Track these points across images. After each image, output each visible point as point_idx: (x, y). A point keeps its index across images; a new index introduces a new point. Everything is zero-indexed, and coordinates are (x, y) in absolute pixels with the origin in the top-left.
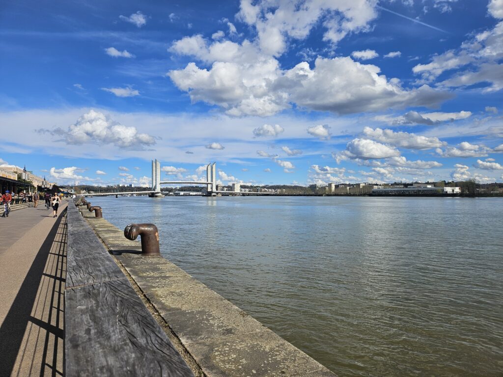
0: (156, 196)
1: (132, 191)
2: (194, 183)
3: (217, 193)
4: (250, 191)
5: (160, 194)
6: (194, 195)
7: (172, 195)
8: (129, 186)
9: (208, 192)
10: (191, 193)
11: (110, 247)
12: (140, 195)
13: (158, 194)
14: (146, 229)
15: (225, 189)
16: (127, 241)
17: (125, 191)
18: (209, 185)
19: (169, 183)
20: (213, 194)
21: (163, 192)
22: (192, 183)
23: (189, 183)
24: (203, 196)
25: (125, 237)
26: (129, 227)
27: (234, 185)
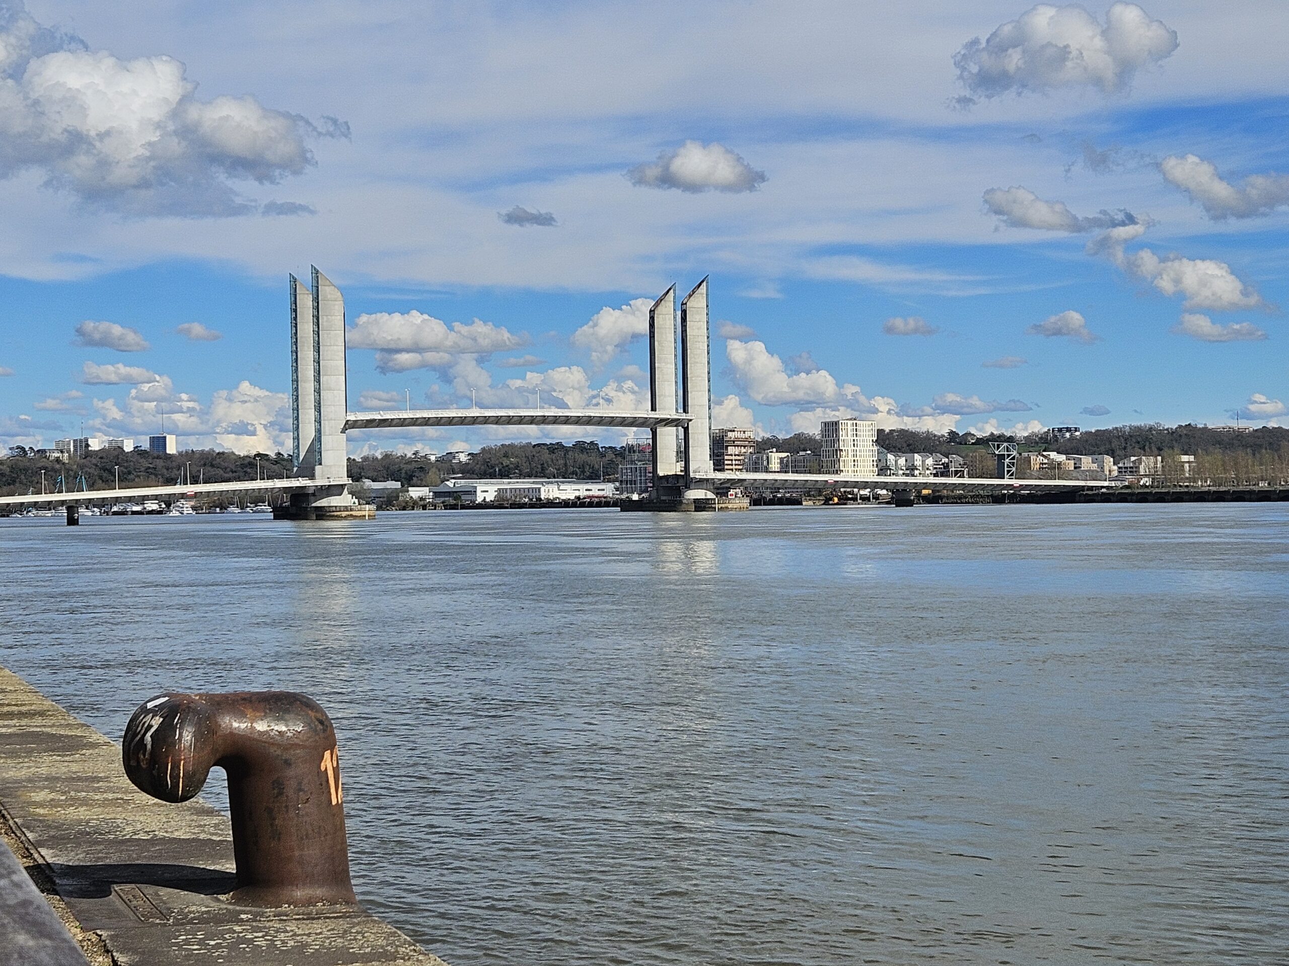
0: (322, 514)
1: (171, 481)
2: (567, 420)
3: (722, 489)
4: (945, 473)
5: (345, 500)
6: (566, 504)
7: (421, 504)
8: (146, 445)
9: (657, 480)
10: (551, 491)
11: (37, 845)
12: (220, 503)
13: (334, 501)
14: (261, 726)
15: (775, 458)
16: (142, 808)
17: (126, 482)
18: (661, 430)
19: (402, 423)
20: (694, 494)
21: (368, 483)
22: (556, 420)
23: (532, 420)
24: (627, 506)
25: (126, 781)
26: (154, 712)
27: (831, 428)
